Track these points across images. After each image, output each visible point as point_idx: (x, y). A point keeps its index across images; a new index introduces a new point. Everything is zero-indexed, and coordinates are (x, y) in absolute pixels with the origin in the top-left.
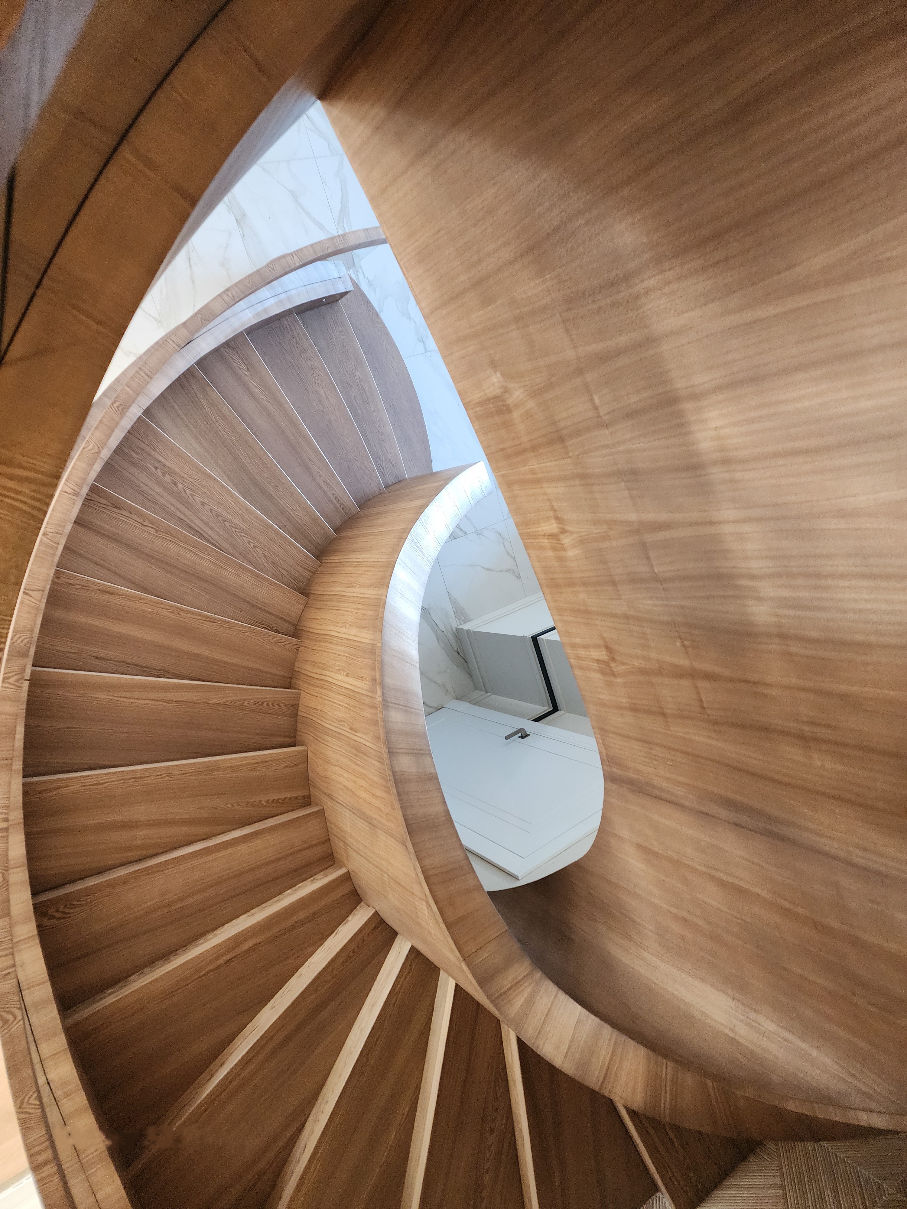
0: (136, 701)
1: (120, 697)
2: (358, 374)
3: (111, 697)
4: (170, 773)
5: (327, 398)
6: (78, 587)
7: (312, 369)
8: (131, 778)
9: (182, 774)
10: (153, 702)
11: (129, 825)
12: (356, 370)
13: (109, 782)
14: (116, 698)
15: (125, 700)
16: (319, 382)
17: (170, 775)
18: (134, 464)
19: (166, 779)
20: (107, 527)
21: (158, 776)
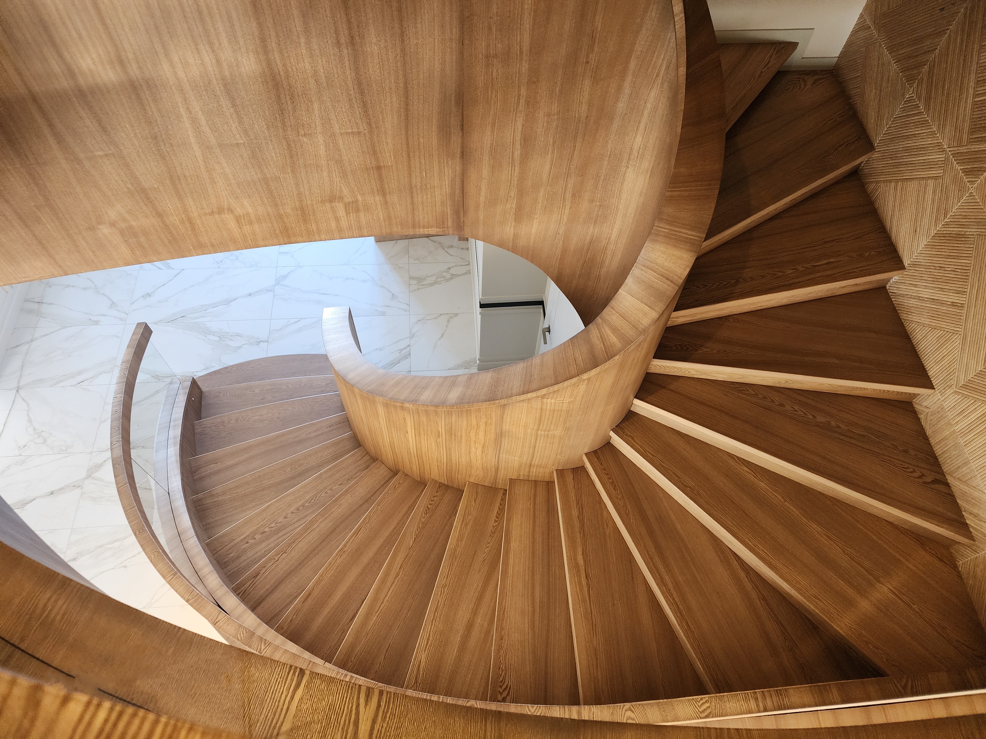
0: (387, 598)
1: (379, 608)
2: (257, 391)
3: (377, 614)
4: (443, 586)
5: (262, 415)
6: (294, 617)
7: (238, 420)
8: (434, 614)
9: (447, 577)
10: (394, 585)
11: (470, 626)
12: (254, 391)
13: (430, 631)
14: (379, 611)
15: (383, 605)
16: (248, 418)
17: (444, 586)
18: (238, 557)
19: (446, 590)
20: (267, 586)
21: (441, 595)
